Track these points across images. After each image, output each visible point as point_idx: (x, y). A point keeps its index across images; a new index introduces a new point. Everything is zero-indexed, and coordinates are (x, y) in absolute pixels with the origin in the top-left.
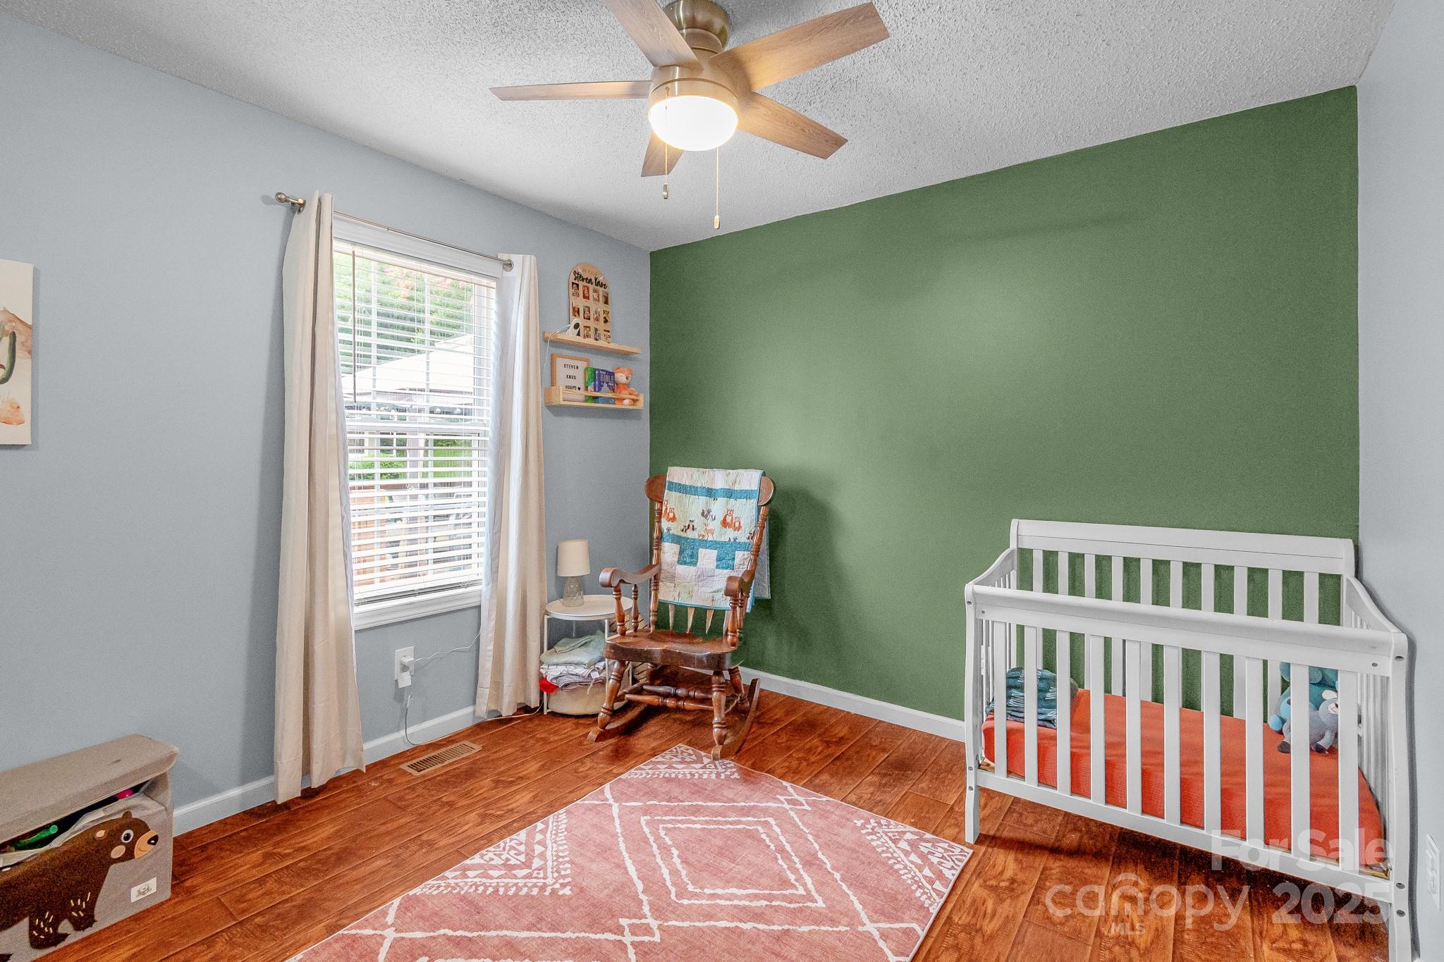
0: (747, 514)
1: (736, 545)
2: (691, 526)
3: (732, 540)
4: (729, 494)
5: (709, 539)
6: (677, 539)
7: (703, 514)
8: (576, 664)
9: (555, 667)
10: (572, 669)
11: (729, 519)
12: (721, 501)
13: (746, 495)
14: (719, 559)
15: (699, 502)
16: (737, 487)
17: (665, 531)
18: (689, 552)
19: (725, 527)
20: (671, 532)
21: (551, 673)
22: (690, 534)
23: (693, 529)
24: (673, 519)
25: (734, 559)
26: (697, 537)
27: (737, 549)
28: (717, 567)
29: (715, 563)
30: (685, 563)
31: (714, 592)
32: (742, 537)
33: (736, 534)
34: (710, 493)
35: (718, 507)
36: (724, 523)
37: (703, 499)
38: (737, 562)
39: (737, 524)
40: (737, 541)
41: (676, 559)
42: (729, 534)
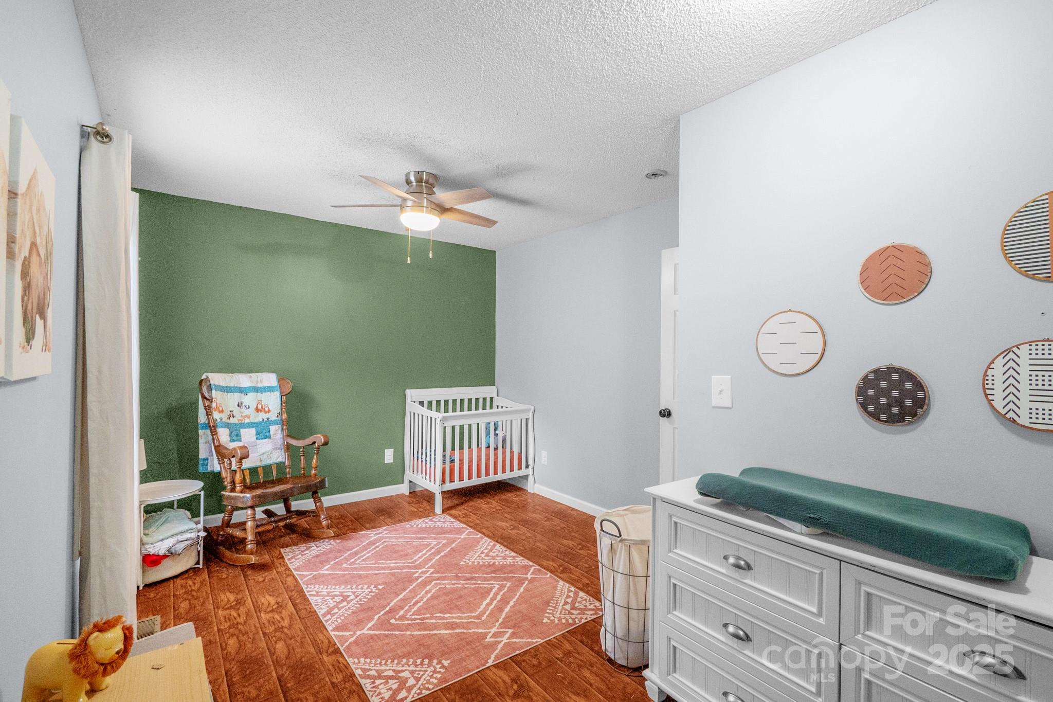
0: (273, 402)
1: (269, 422)
2: (232, 415)
3: (265, 420)
4: (256, 390)
5: (246, 422)
6: (227, 425)
7: (238, 406)
8: (182, 533)
9: (161, 542)
10: (180, 538)
11: (260, 407)
12: (251, 395)
13: (270, 389)
14: (258, 433)
15: (236, 397)
16: (259, 385)
17: (219, 420)
18: (235, 433)
19: (258, 412)
20: (223, 420)
21: (160, 548)
22: (232, 421)
23: (233, 417)
24: (222, 411)
25: (269, 431)
26: (237, 422)
27: (270, 425)
28: (257, 439)
29: (255, 437)
30: (234, 441)
31: (260, 455)
32: (273, 416)
33: (267, 415)
34: (242, 391)
35: (250, 399)
36: (257, 410)
37: (237, 395)
38: (272, 433)
39: (267, 409)
40: (270, 419)
41: (229, 439)
42: (261, 416)
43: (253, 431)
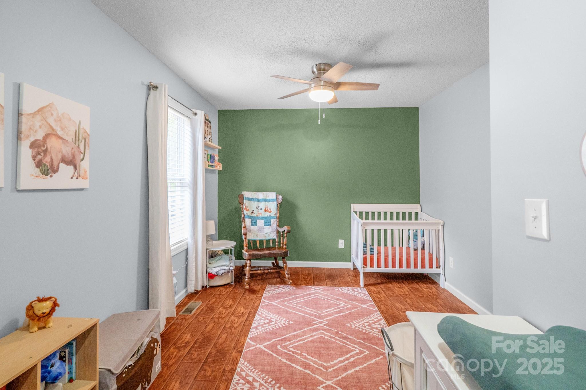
0: (273, 207)
1: (270, 217)
2: (253, 212)
3: (269, 216)
4: (266, 200)
5: (260, 216)
6: (250, 217)
7: (257, 208)
8: (223, 266)
9: (214, 268)
10: (222, 268)
11: (267, 209)
12: (263, 203)
13: (272, 200)
14: (265, 223)
15: (256, 204)
16: (267, 198)
17: (246, 214)
18: (254, 221)
19: (266, 212)
20: (248, 215)
21: (213, 271)
22: (253, 215)
23: (254, 213)
24: (248, 210)
25: (270, 222)
26: (256, 216)
27: (271, 219)
28: (264, 225)
29: (264, 224)
30: (253, 225)
31: (265, 234)
32: (273, 214)
33: (270, 214)
34: (258, 200)
35: (262, 205)
36: (265, 211)
37: (256, 202)
38: (271, 223)
39: (270, 211)
40: (271, 216)
41: (250, 224)
42: (267, 214)
43: (263, 221)
